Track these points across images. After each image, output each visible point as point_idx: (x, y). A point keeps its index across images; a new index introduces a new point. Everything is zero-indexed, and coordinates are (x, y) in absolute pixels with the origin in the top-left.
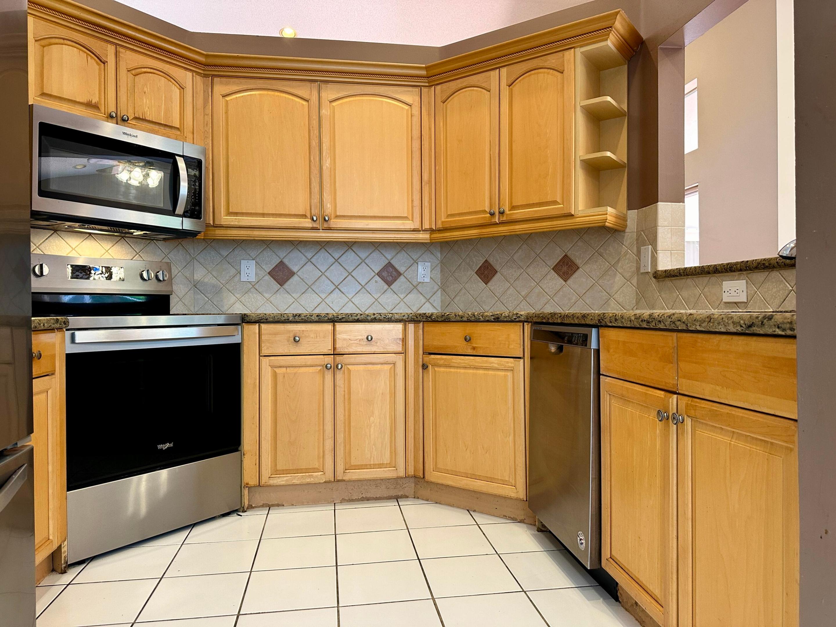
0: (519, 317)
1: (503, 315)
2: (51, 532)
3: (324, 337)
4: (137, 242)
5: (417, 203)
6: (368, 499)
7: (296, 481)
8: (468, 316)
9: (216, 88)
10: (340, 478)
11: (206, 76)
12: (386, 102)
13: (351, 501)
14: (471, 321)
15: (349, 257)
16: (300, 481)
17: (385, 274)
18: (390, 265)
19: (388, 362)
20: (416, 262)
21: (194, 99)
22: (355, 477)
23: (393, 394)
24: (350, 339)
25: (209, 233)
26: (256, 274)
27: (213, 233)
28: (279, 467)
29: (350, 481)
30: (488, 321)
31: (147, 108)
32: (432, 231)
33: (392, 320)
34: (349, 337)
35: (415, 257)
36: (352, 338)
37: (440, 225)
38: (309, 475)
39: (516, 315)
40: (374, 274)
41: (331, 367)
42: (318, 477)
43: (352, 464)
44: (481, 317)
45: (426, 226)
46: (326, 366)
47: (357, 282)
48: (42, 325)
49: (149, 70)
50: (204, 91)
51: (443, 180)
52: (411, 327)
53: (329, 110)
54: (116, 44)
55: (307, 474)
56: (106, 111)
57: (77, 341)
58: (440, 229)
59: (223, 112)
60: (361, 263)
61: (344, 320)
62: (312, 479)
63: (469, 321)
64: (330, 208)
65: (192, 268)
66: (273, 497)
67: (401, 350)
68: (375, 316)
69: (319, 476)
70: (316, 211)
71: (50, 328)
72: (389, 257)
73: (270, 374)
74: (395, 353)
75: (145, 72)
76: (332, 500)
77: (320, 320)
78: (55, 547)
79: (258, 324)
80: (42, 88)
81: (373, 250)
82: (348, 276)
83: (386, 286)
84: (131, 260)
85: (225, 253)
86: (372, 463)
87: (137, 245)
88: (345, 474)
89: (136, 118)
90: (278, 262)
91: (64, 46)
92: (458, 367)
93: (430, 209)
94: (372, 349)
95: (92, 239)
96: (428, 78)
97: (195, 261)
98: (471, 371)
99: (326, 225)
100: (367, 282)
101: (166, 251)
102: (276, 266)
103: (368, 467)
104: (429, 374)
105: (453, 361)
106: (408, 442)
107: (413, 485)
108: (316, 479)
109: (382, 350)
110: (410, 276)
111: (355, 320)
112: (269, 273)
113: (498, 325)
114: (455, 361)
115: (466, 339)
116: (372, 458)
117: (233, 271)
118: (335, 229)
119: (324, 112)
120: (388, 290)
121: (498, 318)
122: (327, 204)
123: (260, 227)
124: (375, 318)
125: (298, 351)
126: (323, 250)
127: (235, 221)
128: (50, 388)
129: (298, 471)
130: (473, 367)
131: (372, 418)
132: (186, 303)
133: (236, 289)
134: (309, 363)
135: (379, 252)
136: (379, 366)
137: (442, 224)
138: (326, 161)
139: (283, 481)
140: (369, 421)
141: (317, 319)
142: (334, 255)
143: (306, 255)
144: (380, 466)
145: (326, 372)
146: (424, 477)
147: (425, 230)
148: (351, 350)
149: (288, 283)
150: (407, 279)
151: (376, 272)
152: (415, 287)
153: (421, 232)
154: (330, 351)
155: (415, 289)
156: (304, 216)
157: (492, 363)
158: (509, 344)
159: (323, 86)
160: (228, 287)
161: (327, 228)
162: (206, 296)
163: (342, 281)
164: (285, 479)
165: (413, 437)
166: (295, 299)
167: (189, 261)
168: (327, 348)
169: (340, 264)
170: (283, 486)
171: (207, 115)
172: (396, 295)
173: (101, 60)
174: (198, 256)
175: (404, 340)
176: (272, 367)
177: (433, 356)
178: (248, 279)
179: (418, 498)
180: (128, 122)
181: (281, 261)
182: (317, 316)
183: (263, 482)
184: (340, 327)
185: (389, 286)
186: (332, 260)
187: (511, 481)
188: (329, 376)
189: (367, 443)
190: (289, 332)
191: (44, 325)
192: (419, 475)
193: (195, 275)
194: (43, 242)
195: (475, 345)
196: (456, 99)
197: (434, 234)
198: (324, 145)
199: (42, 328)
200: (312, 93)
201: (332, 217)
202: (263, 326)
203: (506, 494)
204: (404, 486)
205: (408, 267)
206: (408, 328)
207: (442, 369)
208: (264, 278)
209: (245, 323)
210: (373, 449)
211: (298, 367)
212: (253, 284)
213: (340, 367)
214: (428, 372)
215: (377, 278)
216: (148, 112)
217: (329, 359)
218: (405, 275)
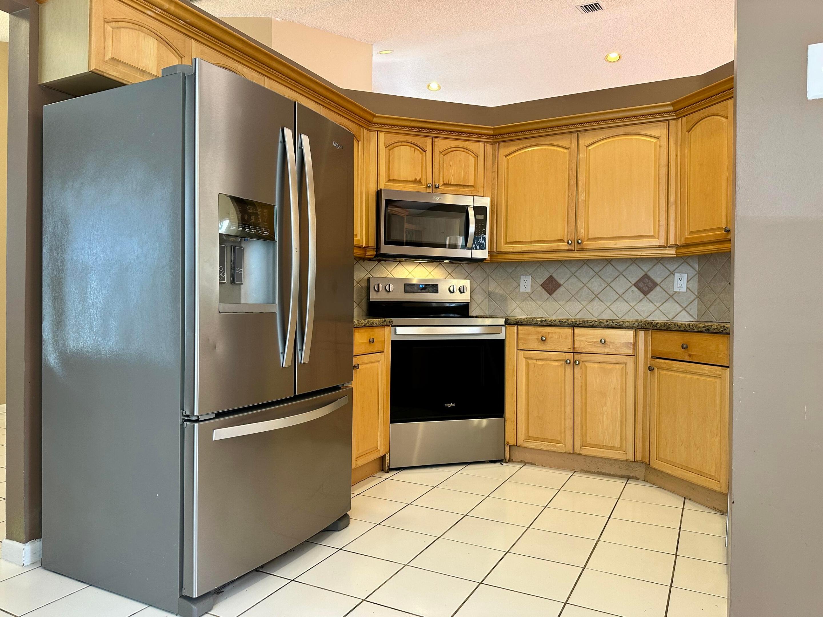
0: (725, 329)
1: (713, 327)
2: (379, 445)
3: (565, 338)
4: (450, 266)
5: (663, 222)
6: (603, 474)
7: (543, 448)
8: (684, 326)
9: (501, 151)
10: (577, 452)
11: (494, 143)
12: (635, 139)
13: (588, 472)
14: (687, 331)
15: (608, 270)
16: (547, 448)
17: (641, 285)
18: (646, 276)
19: (619, 362)
20: (672, 273)
21: (485, 162)
22: (590, 453)
23: (624, 390)
24: (586, 341)
25: (493, 258)
26: (531, 286)
27: (496, 258)
28: (531, 434)
29: (585, 456)
30: (701, 332)
31: (452, 176)
32: (677, 246)
33: (623, 327)
34: (586, 339)
35: (672, 269)
36: (588, 340)
37: (683, 242)
38: (553, 445)
39: (723, 327)
40: (631, 284)
41: (570, 362)
42: (559, 447)
43: (588, 442)
44: (695, 328)
45: (672, 242)
46: (566, 362)
47: (614, 292)
48: (375, 323)
49: (454, 149)
50: (493, 155)
51: (686, 201)
52: (642, 334)
53: (585, 154)
54: (433, 137)
55: (552, 444)
56: (426, 183)
57: (397, 333)
58: (684, 245)
59: (506, 168)
60: (619, 275)
61: (581, 325)
62: (555, 448)
63: (686, 331)
64: (583, 233)
65: (487, 282)
66: (528, 457)
67: (632, 353)
68: (608, 323)
69: (561, 447)
70: (572, 237)
71: (380, 325)
72: (646, 269)
73: (524, 364)
74: (626, 355)
75: (451, 151)
76: (573, 468)
77: (562, 324)
78: (381, 454)
79: (516, 326)
80: (389, 177)
81: (629, 264)
82: (607, 286)
83: (642, 296)
84: (445, 279)
85: (510, 271)
86: (605, 445)
87: (449, 268)
88: (581, 449)
89: (444, 184)
90: (548, 276)
91: (401, 147)
92: (677, 371)
93: (675, 227)
94: (606, 350)
95: (421, 265)
96: (675, 112)
97: (490, 277)
98: (688, 376)
99: (579, 247)
100: (623, 292)
101: (469, 271)
102: (547, 280)
103: (602, 447)
104: (655, 376)
105: (673, 365)
106: (637, 432)
107: (644, 470)
108: (559, 449)
109: (614, 352)
110: (666, 287)
111: (590, 325)
112: (541, 285)
113: (710, 335)
114: (675, 366)
115: (683, 347)
116: (605, 441)
117: (515, 284)
118: (587, 249)
119: (581, 156)
120: (644, 299)
121: (708, 329)
122: (581, 230)
123: (528, 251)
124: (608, 325)
125: (545, 349)
126: (585, 266)
127: (511, 249)
128: (381, 360)
129: (544, 440)
130: (689, 372)
131: (604, 408)
132: (482, 308)
133: (517, 298)
134: (553, 358)
135: (636, 266)
136: (612, 365)
137: (685, 241)
138: (581, 195)
139: (533, 445)
140: (602, 410)
141: (559, 323)
142: (594, 269)
143: (571, 270)
144: (612, 448)
145: (567, 366)
146: (649, 464)
147: (671, 246)
148: (587, 350)
149: (555, 293)
150: (663, 289)
151: (633, 283)
152: (672, 296)
153: (667, 248)
154: (570, 350)
155: (671, 298)
156: (562, 241)
157: (704, 370)
158: (718, 353)
159: (581, 135)
160: (511, 296)
161: (581, 250)
162: (496, 303)
163: (602, 291)
164: (535, 444)
165: (642, 429)
166: (561, 306)
167: (485, 277)
168: (568, 347)
169: (600, 276)
170: (533, 449)
171: (494, 172)
172: (651, 304)
173: (423, 150)
174: (492, 273)
175: (635, 345)
176: (526, 358)
177: (658, 360)
178: (525, 290)
179: (647, 481)
180: (439, 188)
181: (551, 276)
182: (559, 321)
183: (519, 444)
184: (577, 331)
185: (645, 295)
186: (592, 273)
187: (716, 476)
188: (569, 369)
189: (600, 427)
190: (538, 333)
191: (376, 323)
192: (645, 461)
193: (489, 288)
194: (393, 269)
195: (690, 353)
196: (698, 128)
197: (679, 249)
198: (580, 182)
199: (375, 325)
200: (572, 142)
201: (585, 240)
202: (520, 327)
203: (712, 488)
204: (635, 469)
205: (664, 278)
206: (639, 334)
207: (665, 372)
208: (537, 289)
209: (508, 324)
210: (605, 433)
211: (545, 360)
212: (529, 293)
213: (577, 362)
214: (654, 373)
215: (634, 288)
216: (453, 179)
217: (569, 356)
218: (661, 286)
